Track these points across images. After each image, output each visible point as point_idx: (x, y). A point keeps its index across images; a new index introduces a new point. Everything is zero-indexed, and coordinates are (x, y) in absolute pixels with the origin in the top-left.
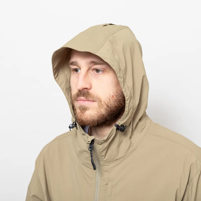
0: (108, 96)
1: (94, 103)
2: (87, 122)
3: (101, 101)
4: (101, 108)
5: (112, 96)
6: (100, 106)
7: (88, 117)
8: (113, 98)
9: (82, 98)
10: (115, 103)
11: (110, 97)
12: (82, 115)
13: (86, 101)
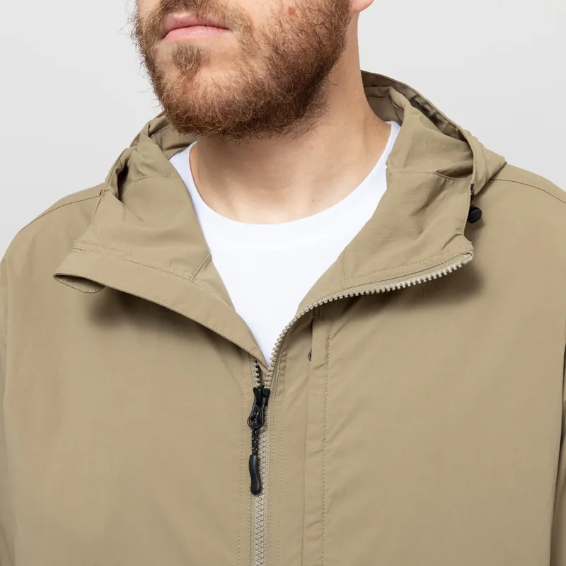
0: (276, 7)
1: (227, 34)
2: (208, 110)
3: (249, 29)
4: (253, 56)
5: (290, 9)
6: (248, 50)
7: (209, 89)
8: (293, 18)
9: (182, 15)
10: (298, 36)
11: (280, 12)
12: (188, 86)
13: (198, 28)
